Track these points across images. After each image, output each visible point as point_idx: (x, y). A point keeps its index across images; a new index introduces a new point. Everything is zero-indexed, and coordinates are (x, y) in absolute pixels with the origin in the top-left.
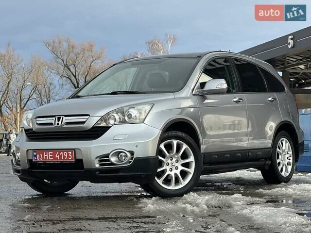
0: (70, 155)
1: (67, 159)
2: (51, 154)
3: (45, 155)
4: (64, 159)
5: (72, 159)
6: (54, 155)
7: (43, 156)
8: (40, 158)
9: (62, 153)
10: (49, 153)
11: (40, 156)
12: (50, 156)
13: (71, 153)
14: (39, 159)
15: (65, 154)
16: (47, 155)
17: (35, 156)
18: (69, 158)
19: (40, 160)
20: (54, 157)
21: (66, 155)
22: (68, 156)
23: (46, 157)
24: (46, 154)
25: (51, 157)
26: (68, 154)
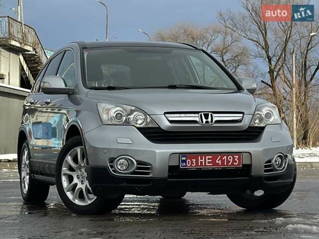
0: (236, 159)
1: (232, 164)
2: (209, 159)
3: (200, 160)
4: (227, 165)
5: (239, 164)
6: (214, 160)
7: (197, 162)
9: (225, 157)
10: (207, 157)
11: (192, 162)
12: (207, 161)
13: (237, 157)
14: (191, 164)
15: (230, 158)
16: (203, 160)
17: (184, 161)
18: (234, 163)
19: (191, 166)
20: (214, 162)
21: (231, 160)
22: (234, 161)
23: (202, 162)
24: (201, 159)
25: (209, 163)
26: (234, 158)
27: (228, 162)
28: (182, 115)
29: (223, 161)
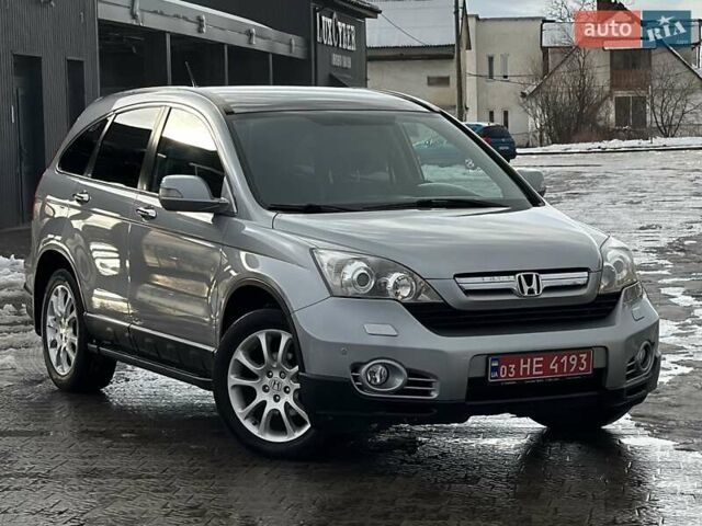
0: (583, 361)
1: (577, 370)
2: (537, 362)
3: (522, 366)
4: (568, 372)
5: (587, 369)
6: (546, 364)
7: (517, 369)
8: (509, 371)
9: (565, 358)
10: (535, 360)
11: (509, 369)
12: (535, 366)
13: (585, 356)
14: (507, 374)
15: (573, 359)
16: (528, 366)
17: (496, 369)
18: (580, 367)
19: (507, 377)
20: (546, 369)
21: (575, 363)
22: (580, 364)
23: (525, 369)
24: (525, 363)
25: (537, 369)
26: (579, 359)
27: (570, 366)
28: (487, 279)
29: (561, 366)
